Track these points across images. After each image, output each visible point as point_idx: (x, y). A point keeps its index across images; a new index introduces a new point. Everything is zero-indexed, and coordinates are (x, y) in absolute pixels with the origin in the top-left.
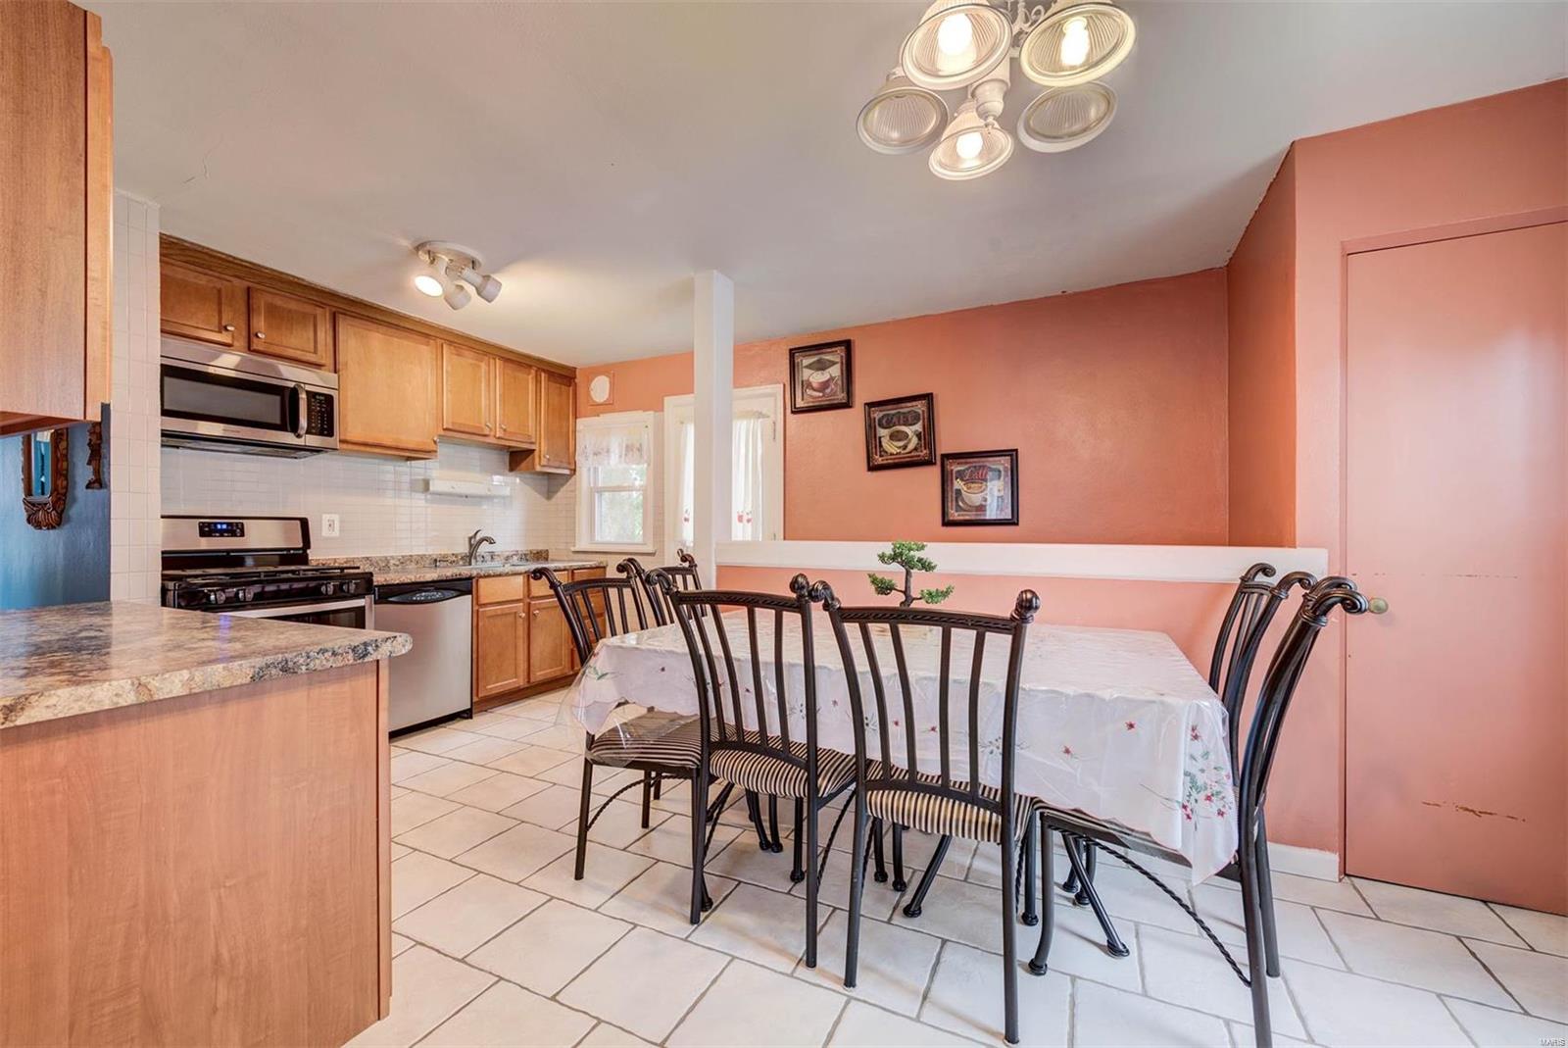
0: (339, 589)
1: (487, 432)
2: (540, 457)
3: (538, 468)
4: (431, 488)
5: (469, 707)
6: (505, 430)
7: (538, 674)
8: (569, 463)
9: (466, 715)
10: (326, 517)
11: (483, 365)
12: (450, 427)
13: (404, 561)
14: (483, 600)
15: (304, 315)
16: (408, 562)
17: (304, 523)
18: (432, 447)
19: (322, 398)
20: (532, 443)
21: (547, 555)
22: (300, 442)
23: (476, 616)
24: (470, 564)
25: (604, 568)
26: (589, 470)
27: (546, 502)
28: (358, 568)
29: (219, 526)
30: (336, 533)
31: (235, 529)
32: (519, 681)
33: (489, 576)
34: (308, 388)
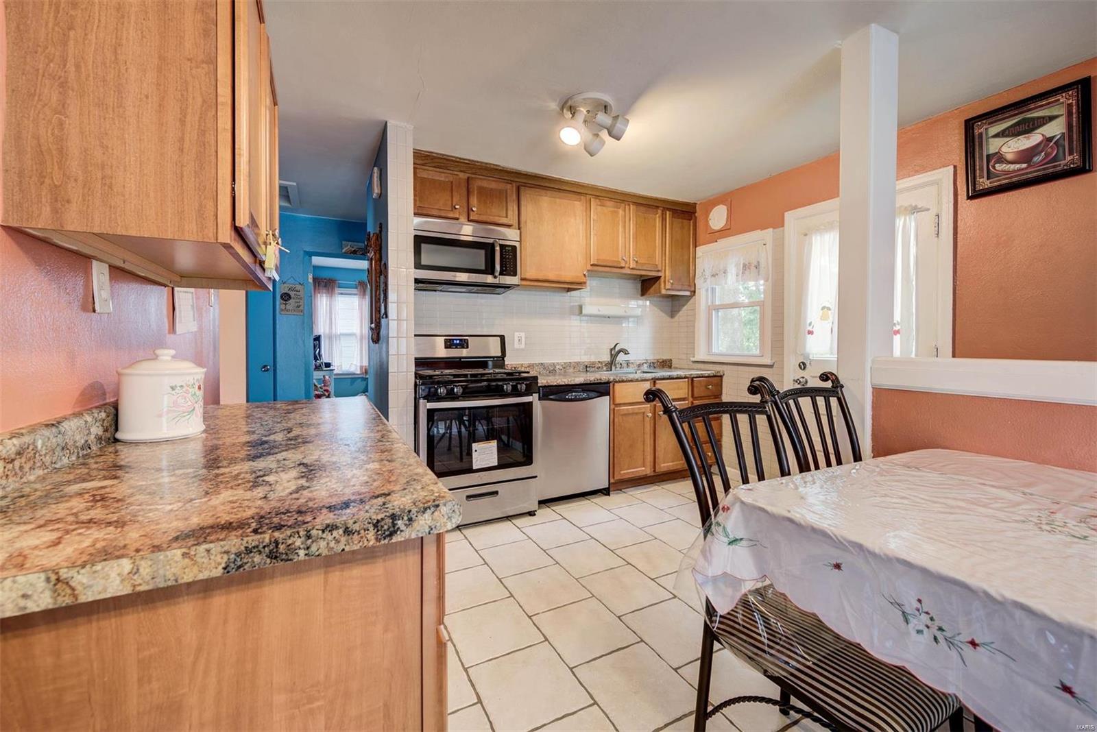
0: (514, 388)
1: (623, 265)
2: (665, 282)
3: (664, 292)
4: (584, 312)
5: (607, 486)
6: (637, 262)
7: (663, 465)
8: (690, 286)
9: (605, 492)
10: (517, 334)
11: (621, 212)
12: (596, 263)
13: (566, 366)
14: (618, 401)
15: (501, 192)
16: (568, 368)
17: (502, 338)
18: (583, 279)
19: (510, 248)
20: (658, 271)
21: (671, 364)
22: (496, 281)
23: (612, 412)
24: (611, 370)
25: (721, 377)
26: (707, 290)
27: (668, 319)
28: (528, 372)
29: (455, 341)
30: (523, 346)
31: (463, 344)
32: (646, 470)
33: (623, 381)
34: (501, 242)
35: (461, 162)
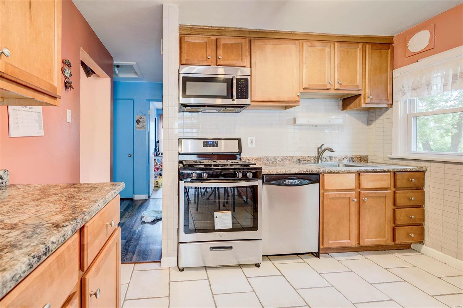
0: (244, 175)
1: (329, 87)
2: (365, 98)
3: (363, 105)
4: (297, 122)
5: (318, 251)
6: (341, 84)
7: (366, 240)
8: (388, 100)
9: (315, 255)
10: (249, 138)
11: (327, 49)
12: (307, 87)
13: (284, 159)
14: (327, 187)
15: (238, 45)
16: (285, 160)
17: (240, 141)
18: (297, 99)
19: (244, 81)
20: (359, 90)
21: (368, 159)
22: (234, 103)
23: (322, 197)
24: (318, 163)
25: (424, 172)
27: (366, 127)
28: (255, 164)
29: (209, 143)
30: (254, 145)
31: (215, 144)
33: (331, 173)
34: (238, 77)
35: (213, 29)
